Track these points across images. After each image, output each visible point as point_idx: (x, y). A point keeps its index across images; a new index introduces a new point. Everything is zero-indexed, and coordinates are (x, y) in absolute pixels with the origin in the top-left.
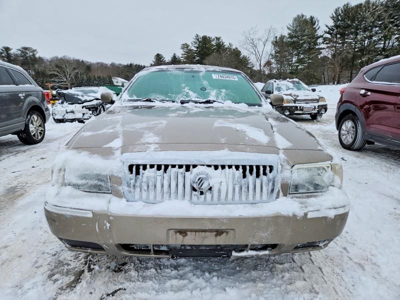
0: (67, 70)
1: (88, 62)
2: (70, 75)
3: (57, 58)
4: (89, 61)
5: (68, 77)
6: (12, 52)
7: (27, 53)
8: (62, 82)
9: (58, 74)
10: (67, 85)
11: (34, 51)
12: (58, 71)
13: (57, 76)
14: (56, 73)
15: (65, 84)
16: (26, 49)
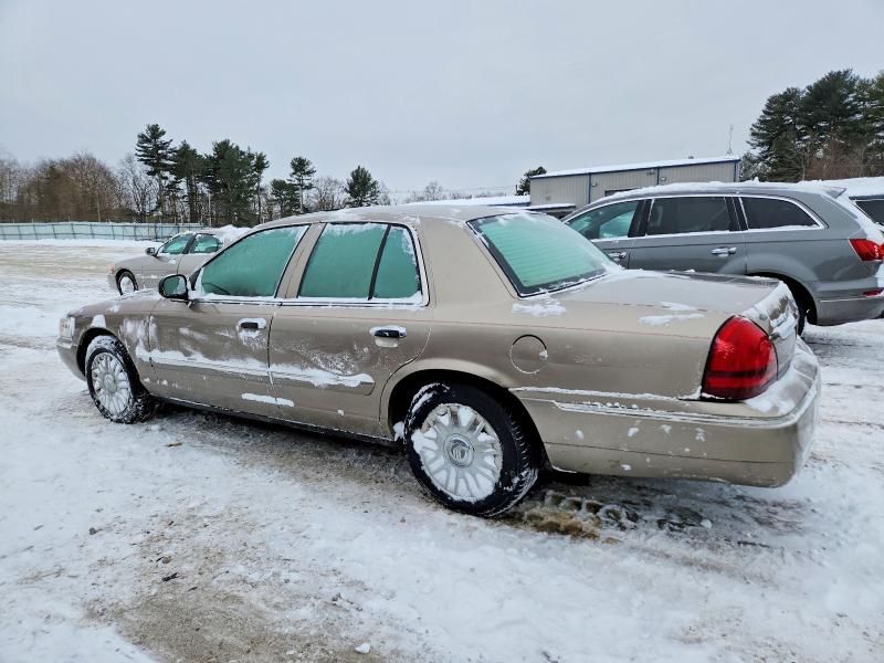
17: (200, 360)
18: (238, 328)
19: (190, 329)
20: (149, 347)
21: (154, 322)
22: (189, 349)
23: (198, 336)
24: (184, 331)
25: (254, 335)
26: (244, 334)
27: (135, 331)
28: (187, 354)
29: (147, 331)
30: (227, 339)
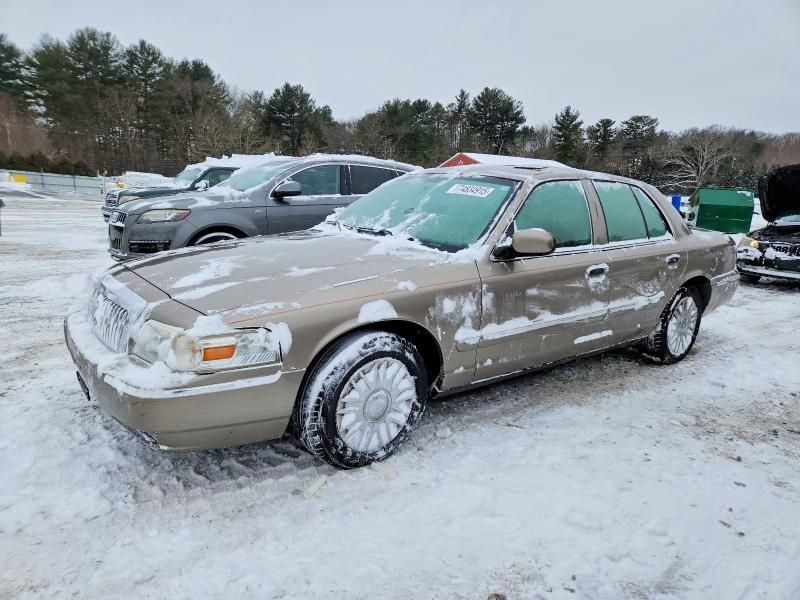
0: (705, 154)
1: (764, 134)
2: (707, 164)
3: (694, 131)
4: (766, 131)
5: (701, 168)
6: (613, 127)
7: (638, 127)
8: (687, 179)
9: (682, 163)
10: (695, 184)
11: (653, 121)
12: (683, 159)
13: (680, 166)
14: (678, 162)
15: (692, 184)
16: (638, 119)
17: (548, 318)
18: (586, 276)
19: (539, 288)
20: (479, 324)
21: (488, 290)
22: (536, 310)
23: (548, 293)
24: (532, 292)
25: (601, 279)
26: (592, 281)
27: (459, 308)
28: (532, 316)
29: (479, 303)
30: (577, 289)
